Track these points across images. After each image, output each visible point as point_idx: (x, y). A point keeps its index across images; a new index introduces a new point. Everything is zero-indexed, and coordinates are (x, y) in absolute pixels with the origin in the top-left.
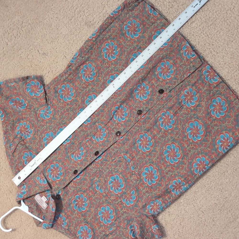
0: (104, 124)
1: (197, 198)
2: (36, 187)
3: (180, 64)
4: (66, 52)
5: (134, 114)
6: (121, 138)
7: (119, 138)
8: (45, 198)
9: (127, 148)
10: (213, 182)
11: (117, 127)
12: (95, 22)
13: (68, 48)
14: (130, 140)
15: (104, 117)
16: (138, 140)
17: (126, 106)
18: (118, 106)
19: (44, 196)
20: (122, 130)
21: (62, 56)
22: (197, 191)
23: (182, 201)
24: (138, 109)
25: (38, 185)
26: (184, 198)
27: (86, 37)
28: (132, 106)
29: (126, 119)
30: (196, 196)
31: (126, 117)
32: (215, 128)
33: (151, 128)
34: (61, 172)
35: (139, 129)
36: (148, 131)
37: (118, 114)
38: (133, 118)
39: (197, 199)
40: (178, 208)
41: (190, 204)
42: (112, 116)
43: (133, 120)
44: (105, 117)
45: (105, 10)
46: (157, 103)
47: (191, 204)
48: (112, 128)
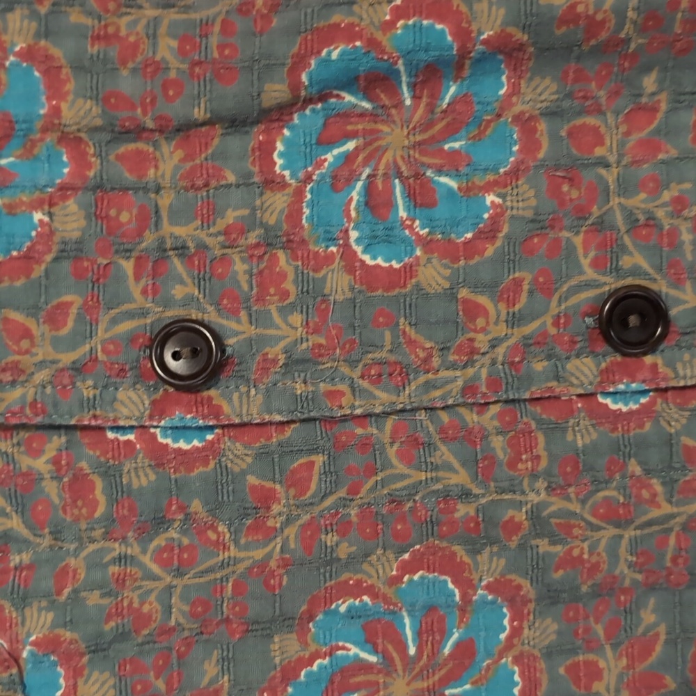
0: (109, 100)
5: (545, 288)
6: (179, 430)
7: (159, 409)
9: (152, 606)
11: (240, 267)
14: (259, 527)
15: (173, 15)
16: (351, 615)
17: (526, 123)
18: (463, 35)
20: (276, 351)
24: (636, 271)
28: (610, 176)
29: (409, 270)
31: (427, 244)
33: (608, 589)
35: (466, 495)
36: (551, 597)
37: (371, 137)
38: (515, 320)
42: (276, 91)
43: (482, 341)
48: (167, 228)
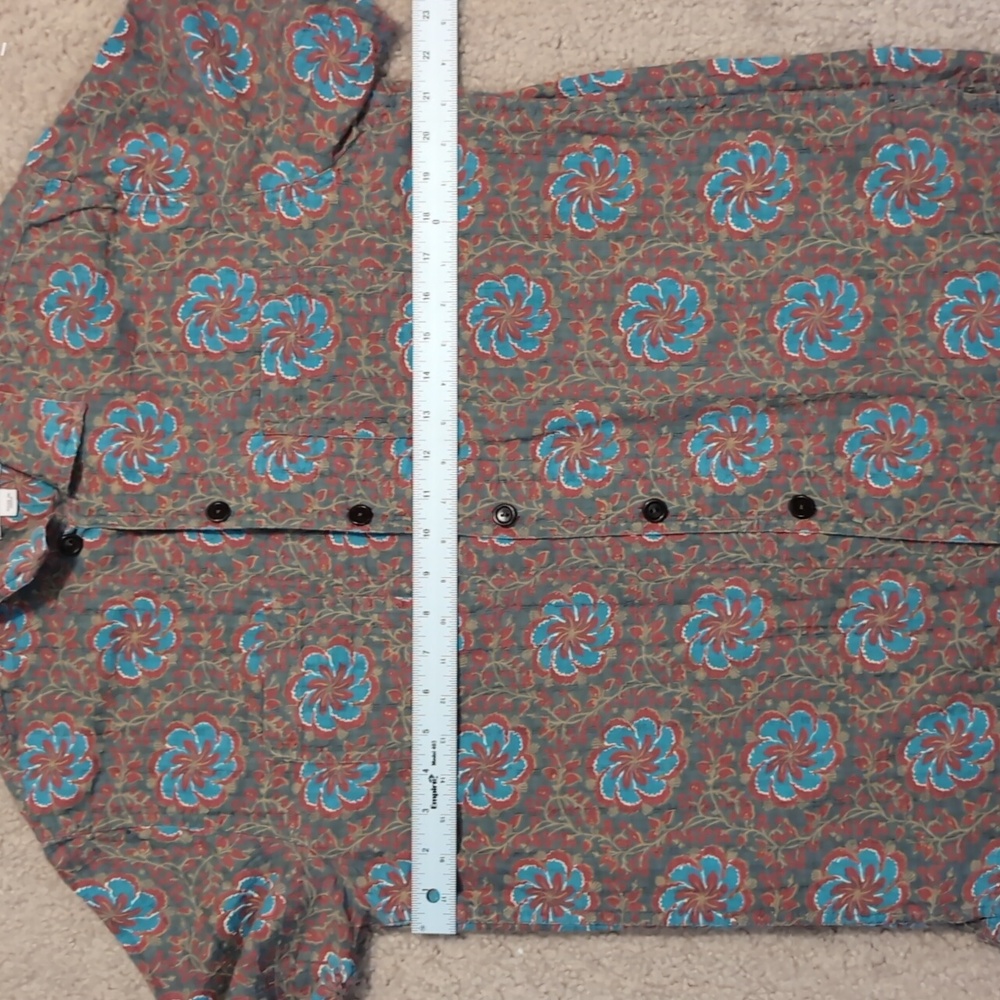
0: (484, 431)
1: (580, 988)
2: (15, 433)
3: (963, 474)
4: (578, 31)
5: (625, 498)
6: (501, 540)
7: (495, 533)
8: (10, 503)
9: (491, 598)
10: (692, 982)
11: (524, 487)
12: (791, 24)
13: (597, 22)
14: (527, 574)
15: (505, 404)
16: (557, 605)
17: (622, 443)
18: (597, 415)
19: (13, 493)
20: (534, 515)
21: (550, 33)
22: (605, 961)
23: (520, 951)
24: (657, 494)
25: (30, 431)
26: (539, 946)
27: (706, 44)
28: (650, 461)
29: (580, 491)
30: (586, 976)
31: (586, 481)
32: (872, 805)
33: (645, 603)
34: (161, 462)
35: (597, 567)
36: (625, 604)
37: (569, 446)
38: (614, 509)
39: (581, 993)
40: (484, 963)
41: (538, 987)
42: (537, 431)
43: (603, 515)
44: (511, 412)
45: (871, 12)
46: (750, 536)
47: (543, 989)
48: (502, 474)
